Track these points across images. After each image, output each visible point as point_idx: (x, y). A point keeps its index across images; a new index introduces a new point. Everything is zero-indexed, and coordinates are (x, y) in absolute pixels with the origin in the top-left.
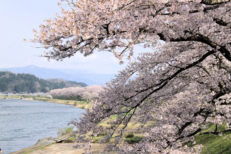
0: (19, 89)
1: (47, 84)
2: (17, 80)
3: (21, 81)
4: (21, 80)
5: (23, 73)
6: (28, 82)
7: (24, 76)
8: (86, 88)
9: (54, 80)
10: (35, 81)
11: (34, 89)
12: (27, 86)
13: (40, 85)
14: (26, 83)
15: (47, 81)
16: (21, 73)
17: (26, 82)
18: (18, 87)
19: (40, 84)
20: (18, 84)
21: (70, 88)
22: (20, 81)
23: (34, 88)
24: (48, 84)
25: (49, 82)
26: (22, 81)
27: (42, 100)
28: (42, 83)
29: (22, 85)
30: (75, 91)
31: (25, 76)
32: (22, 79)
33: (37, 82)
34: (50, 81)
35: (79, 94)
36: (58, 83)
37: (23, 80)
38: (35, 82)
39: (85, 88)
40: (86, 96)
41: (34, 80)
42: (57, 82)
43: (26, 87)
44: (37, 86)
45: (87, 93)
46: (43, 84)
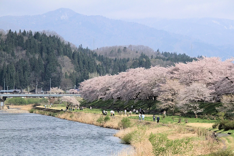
0: (11, 78)
1: (95, 63)
2: (4, 50)
3: (16, 54)
4: (18, 50)
5: (22, 31)
6: (37, 56)
7: (26, 38)
8: (177, 70)
9: (119, 51)
10: (59, 54)
11: (55, 77)
12: (33, 68)
13: (73, 66)
14: (31, 60)
15: (95, 55)
16: (18, 32)
17: (32, 56)
18: (7, 72)
19: (73, 62)
20: (7, 64)
21: (132, 71)
22: (13, 55)
23: (54, 75)
24: (98, 63)
25: (101, 58)
26: (20, 54)
27: (48, 113)
28: (81, 62)
29: (20, 68)
30: (145, 82)
31: (29, 40)
32: (19, 48)
33: (66, 58)
34: (106, 54)
35: (155, 90)
36: (128, 60)
37: (24, 52)
38: (59, 59)
39: (173, 67)
40: (170, 97)
41: (55, 51)
42: (126, 56)
43: (32, 74)
44: (64, 70)
45: (175, 85)
46: (84, 63)
